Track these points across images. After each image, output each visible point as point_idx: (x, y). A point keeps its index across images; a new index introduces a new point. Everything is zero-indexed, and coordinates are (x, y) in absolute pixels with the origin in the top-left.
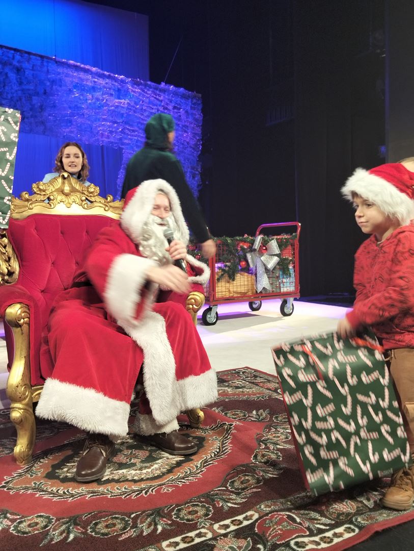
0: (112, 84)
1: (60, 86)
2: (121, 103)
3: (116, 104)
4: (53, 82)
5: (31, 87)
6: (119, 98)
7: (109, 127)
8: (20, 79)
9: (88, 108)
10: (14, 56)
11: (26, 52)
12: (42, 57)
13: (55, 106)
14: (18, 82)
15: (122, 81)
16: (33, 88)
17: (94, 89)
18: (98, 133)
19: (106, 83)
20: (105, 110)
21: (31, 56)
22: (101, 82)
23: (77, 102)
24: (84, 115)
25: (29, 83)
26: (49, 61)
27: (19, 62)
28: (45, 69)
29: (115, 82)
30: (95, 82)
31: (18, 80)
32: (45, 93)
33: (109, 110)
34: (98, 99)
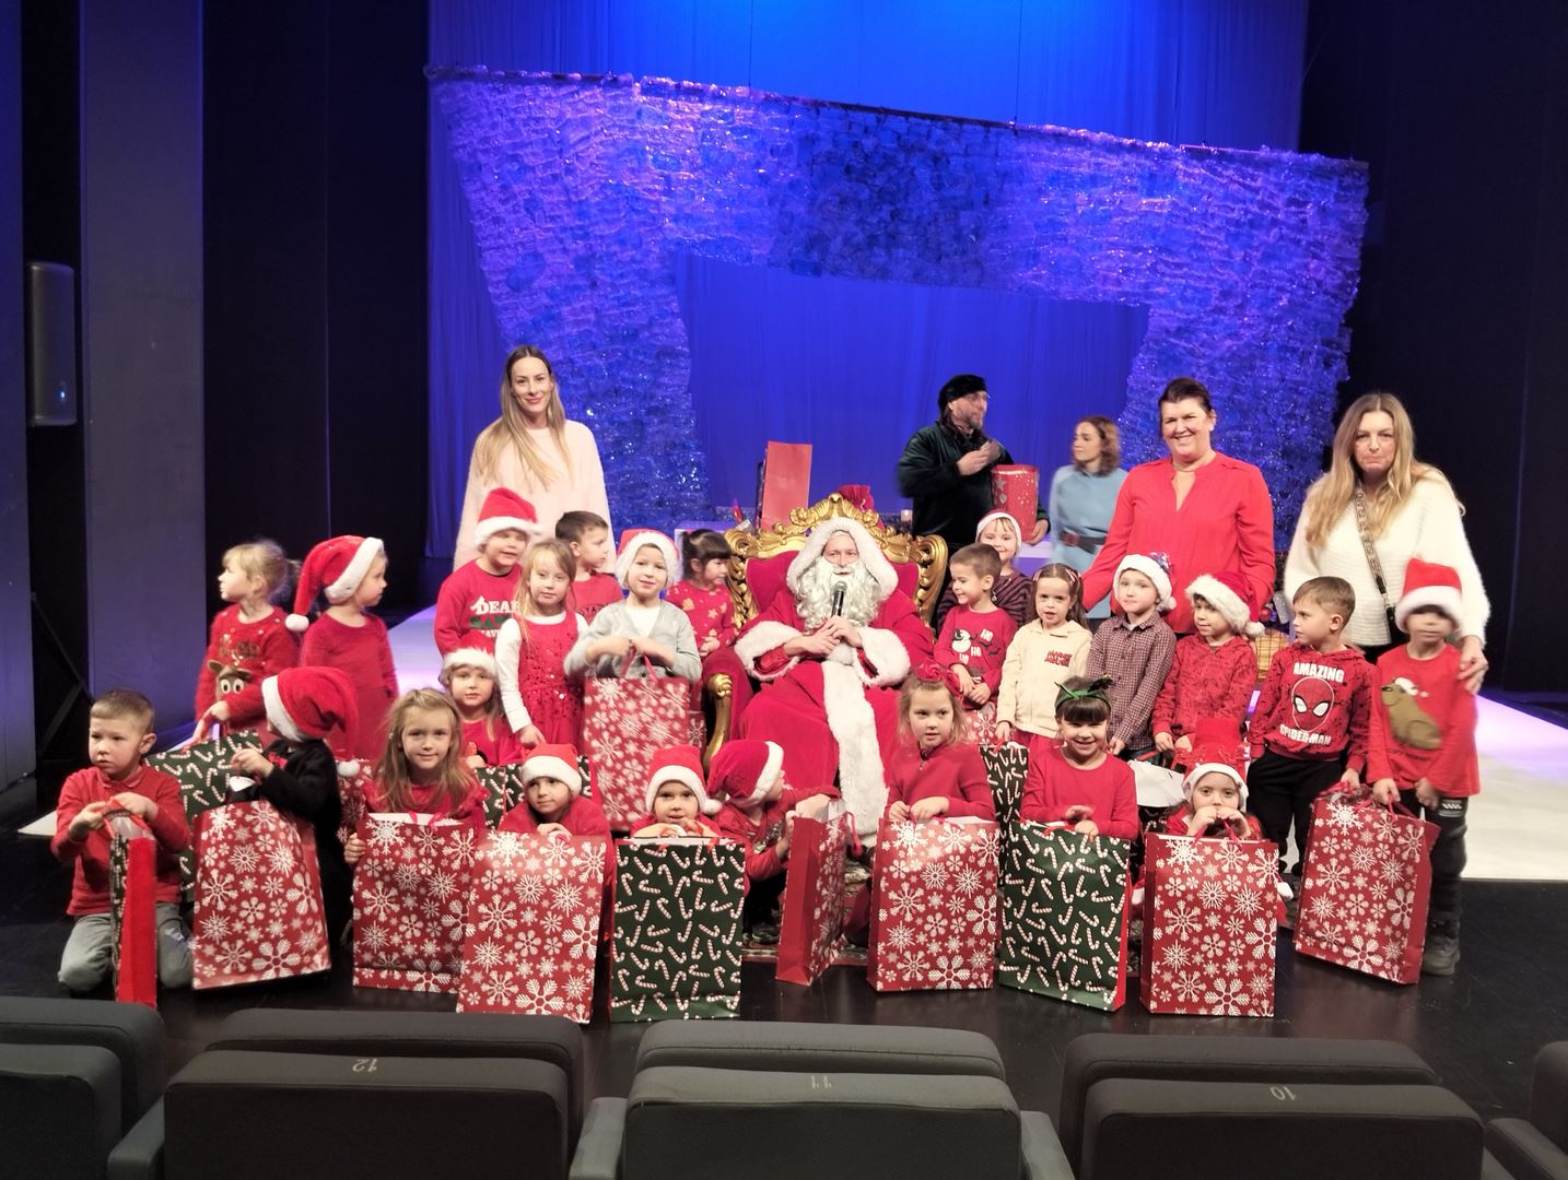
0: (1139, 165)
1: (1020, 183)
2: (1156, 204)
3: (1144, 208)
4: (1005, 176)
5: (959, 191)
6: (1150, 194)
7: (1123, 260)
8: (939, 177)
9: (1076, 224)
10: (929, 132)
11: (956, 120)
12: (987, 125)
13: (1005, 228)
14: (933, 184)
15: (1163, 155)
16: (962, 193)
17: (1093, 180)
18: (1094, 276)
19: (1125, 164)
20: (1117, 225)
21: (965, 127)
22: (1114, 163)
23: (1054, 212)
24: (1066, 239)
25: (956, 182)
26: (1002, 130)
27: (938, 142)
28: (991, 150)
29: (1147, 157)
30: (1098, 165)
31: (935, 181)
32: (986, 203)
33: (1125, 224)
34: (1102, 202)
